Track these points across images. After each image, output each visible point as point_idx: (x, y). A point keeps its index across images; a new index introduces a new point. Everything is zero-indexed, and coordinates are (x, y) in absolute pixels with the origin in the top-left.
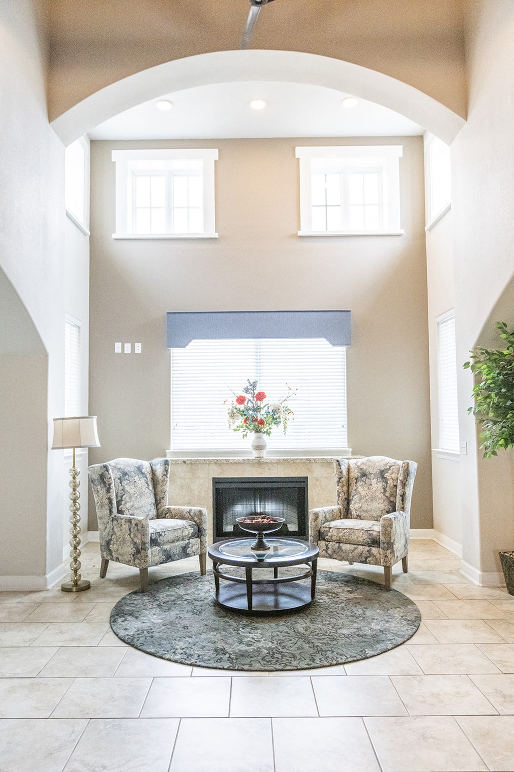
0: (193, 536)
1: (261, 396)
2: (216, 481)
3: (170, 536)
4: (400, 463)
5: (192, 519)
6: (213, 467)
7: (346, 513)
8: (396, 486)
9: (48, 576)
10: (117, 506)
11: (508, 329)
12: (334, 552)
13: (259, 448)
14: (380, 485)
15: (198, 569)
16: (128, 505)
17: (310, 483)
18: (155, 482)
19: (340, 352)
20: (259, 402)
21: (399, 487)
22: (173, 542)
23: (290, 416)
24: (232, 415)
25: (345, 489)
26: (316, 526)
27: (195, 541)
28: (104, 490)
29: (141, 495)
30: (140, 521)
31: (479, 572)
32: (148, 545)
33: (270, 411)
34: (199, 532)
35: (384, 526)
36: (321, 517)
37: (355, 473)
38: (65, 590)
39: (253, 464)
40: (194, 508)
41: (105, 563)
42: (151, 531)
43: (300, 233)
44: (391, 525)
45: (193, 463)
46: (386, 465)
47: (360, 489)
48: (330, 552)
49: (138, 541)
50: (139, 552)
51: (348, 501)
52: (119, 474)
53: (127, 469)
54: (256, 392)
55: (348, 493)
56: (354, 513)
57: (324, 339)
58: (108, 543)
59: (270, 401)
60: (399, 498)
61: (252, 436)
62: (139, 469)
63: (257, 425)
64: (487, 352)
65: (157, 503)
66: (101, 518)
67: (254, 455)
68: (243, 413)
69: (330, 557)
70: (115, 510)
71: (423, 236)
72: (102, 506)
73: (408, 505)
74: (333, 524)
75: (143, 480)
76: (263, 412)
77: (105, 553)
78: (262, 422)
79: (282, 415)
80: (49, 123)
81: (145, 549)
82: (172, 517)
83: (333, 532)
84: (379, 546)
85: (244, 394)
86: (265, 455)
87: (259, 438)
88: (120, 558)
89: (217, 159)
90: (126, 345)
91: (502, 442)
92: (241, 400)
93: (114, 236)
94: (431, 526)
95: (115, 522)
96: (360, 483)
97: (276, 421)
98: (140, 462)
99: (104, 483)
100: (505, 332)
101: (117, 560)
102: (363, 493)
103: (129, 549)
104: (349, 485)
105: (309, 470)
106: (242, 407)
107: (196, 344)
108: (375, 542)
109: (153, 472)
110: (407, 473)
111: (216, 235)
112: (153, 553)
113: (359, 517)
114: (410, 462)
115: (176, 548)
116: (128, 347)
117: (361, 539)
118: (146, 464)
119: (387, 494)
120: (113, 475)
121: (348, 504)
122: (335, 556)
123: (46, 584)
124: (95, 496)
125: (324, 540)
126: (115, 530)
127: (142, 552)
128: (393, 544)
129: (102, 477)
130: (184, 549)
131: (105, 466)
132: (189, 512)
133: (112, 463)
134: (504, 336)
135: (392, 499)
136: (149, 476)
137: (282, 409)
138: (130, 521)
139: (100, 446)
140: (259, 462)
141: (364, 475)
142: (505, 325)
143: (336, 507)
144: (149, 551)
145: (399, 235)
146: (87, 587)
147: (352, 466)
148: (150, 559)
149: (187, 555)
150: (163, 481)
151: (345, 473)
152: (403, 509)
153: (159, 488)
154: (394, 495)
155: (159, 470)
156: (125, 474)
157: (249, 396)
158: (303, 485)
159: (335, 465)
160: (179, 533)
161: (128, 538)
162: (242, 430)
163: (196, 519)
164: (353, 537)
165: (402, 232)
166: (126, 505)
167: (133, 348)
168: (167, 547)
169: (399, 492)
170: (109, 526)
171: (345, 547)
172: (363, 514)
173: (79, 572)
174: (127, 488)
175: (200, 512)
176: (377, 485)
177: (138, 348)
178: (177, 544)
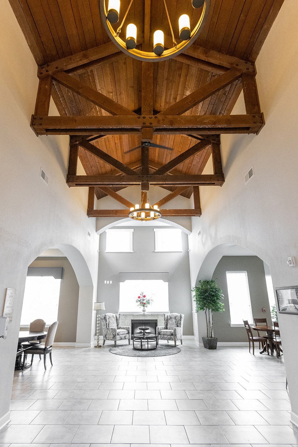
0: (127, 334)
1: (144, 296)
2: (132, 320)
3: (122, 333)
4: (179, 315)
5: (127, 329)
6: (131, 316)
7: (166, 328)
8: (178, 321)
9: (91, 343)
10: (107, 325)
11: (201, 282)
12: (162, 338)
13: (144, 311)
14: (175, 320)
15: (128, 343)
16: (111, 325)
17: (158, 321)
18: (117, 320)
19: (167, 284)
20: (144, 298)
21: (179, 321)
22: (122, 335)
23: (152, 302)
24: (137, 302)
25: (166, 322)
26: (158, 331)
27: (127, 335)
28: (105, 321)
29: (114, 323)
30: (115, 329)
31: (198, 343)
32: (117, 335)
33: (147, 300)
34: (128, 333)
35: (174, 330)
36: (159, 329)
37: (169, 318)
38: (96, 347)
39: (142, 315)
40: (127, 326)
41: (104, 341)
42: (117, 331)
43: (155, 251)
44: (176, 330)
45: (126, 315)
46: (176, 315)
47: (170, 322)
48: (161, 338)
49: (114, 334)
50: (114, 336)
51: (167, 325)
52: (109, 317)
53: (110, 316)
54: (143, 295)
55: (167, 323)
56: (168, 328)
57: (162, 280)
58: (106, 335)
59: (147, 298)
60: (179, 324)
61: (142, 307)
62: (113, 316)
63: (144, 305)
64: (197, 287)
65: (117, 325)
66: (104, 329)
67: (143, 313)
68: (139, 301)
69: (162, 339)
70: (107, 327)
71: (188, 252)
72: (104, 325)
73: (182, 326)
74: (162, 331)
75: (114, 319)
76: (145, 300)
77: (104, 338)
78: (145, 304)
79: (151, 302)
80: (96, 232)
81: (116, 336)
82: (121, 329)
83: (162, 332)
84: (173, 336)
85: (140, 296)
86: (146, 313)
87: (144, 308)
88: (109, 339)
89: (133, 231)
90: (108, 281)
91: (200, 309)
92: (139, 297)
93: (105, 252)
94: (193, 335)
95: (108, 329)
96: (170, 320)
97: (149, 303)
98: (113, 314)
99: (105, 319)
100: (201, 283)
101: (108, 339)
102: (171, 323)
103: (112, 336)
104: (167, 321)
105: (158, 317)
106: (139, 299)
107: (127, 281)
108: (172, 335)
109: (116, 317)
110: (181, 317)
111: (133, 252)
112: (118, 337)
113: (170, 329)
114: (182, 314)
115: (123, 336)
116: (108, 282)
117: (169, 334)
118: (114, 315)
119: (176, 323)
120: (107, 317)
121: (167, 326)
122: (163, 339)
123: (90, 346)
124: (102, 323)
125: (160, 335)
126: (108, 331)
127: (115, 337)
128: (176, 335)
129: (105, 318)
130: (125, 337)
131: (106, 315)
132: (126, 328)
133: (106, 314)
134: (200, 284)
135: (178, 324)
136: (115, 318)
137: (150, 300)
138: (112, 329)
139: (105, 309)
140: (144, 315)
141: (171, 318)
142: (201, 281)
143: (164, 327)
144: (117, 336)
145: (182, 252)
146: (100, 346)
147: (168, 316)
148: (117, 339)
149: (126, 339)
150: (119, 319)
151: (166, 317)
152: (180, 327)
153: (118, 321)
154: (178, 323)
155: (118, 317)
156: (110, 317)
157: (141, 296)
158: (156, 322)
159: (164, 315)
160: (124, 333)
161: (111, 333)
162: (139, 306)
163: (128, 329)
164: (167, 334)
165: (182, 251)
166: (110, 326)
167: (110, 282)
168: (121, 336)
169: (179, 322)
170: (106, 331)
171: (165, 336)
172: (171, 329)
173: (99, 343)
174: (110, 321)
175: (129, 327)
176: (174, 321)
177: (111, 282)
178: (123, 335)
